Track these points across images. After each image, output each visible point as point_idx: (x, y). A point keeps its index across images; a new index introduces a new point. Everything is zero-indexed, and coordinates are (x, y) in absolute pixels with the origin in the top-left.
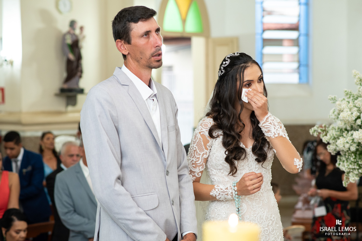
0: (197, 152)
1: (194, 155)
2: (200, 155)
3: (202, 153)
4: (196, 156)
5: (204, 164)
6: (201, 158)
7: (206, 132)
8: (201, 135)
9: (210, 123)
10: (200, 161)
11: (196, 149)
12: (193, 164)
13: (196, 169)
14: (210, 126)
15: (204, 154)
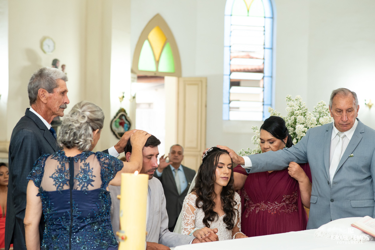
0: (187, 216)
1: (185, 218)
2: (189, 217)
3: (191, 216)
4: (187, 218)
5: (193, 223)
6: (190, 219)
7: (192, 203)
8: (189, 205)
9: (195, 198)
10: (190, 222)
11: (186, 215)
12: (185, 224)
13: (188, 227)
14: (195, 200)
15: (192, 217)
